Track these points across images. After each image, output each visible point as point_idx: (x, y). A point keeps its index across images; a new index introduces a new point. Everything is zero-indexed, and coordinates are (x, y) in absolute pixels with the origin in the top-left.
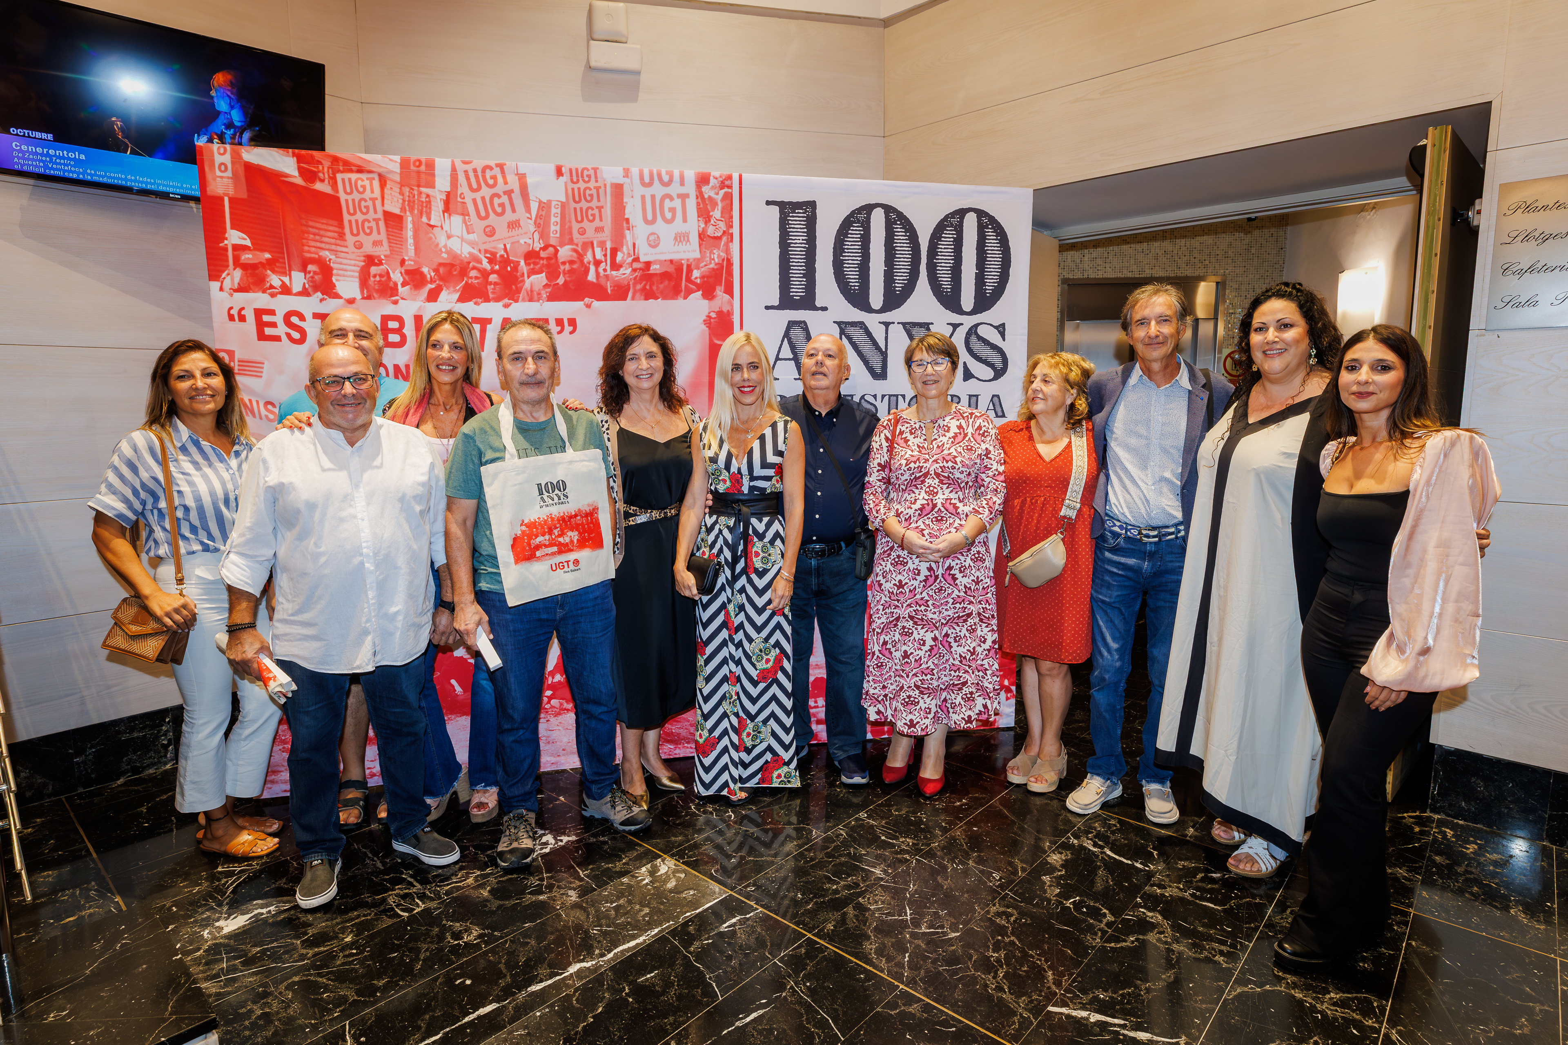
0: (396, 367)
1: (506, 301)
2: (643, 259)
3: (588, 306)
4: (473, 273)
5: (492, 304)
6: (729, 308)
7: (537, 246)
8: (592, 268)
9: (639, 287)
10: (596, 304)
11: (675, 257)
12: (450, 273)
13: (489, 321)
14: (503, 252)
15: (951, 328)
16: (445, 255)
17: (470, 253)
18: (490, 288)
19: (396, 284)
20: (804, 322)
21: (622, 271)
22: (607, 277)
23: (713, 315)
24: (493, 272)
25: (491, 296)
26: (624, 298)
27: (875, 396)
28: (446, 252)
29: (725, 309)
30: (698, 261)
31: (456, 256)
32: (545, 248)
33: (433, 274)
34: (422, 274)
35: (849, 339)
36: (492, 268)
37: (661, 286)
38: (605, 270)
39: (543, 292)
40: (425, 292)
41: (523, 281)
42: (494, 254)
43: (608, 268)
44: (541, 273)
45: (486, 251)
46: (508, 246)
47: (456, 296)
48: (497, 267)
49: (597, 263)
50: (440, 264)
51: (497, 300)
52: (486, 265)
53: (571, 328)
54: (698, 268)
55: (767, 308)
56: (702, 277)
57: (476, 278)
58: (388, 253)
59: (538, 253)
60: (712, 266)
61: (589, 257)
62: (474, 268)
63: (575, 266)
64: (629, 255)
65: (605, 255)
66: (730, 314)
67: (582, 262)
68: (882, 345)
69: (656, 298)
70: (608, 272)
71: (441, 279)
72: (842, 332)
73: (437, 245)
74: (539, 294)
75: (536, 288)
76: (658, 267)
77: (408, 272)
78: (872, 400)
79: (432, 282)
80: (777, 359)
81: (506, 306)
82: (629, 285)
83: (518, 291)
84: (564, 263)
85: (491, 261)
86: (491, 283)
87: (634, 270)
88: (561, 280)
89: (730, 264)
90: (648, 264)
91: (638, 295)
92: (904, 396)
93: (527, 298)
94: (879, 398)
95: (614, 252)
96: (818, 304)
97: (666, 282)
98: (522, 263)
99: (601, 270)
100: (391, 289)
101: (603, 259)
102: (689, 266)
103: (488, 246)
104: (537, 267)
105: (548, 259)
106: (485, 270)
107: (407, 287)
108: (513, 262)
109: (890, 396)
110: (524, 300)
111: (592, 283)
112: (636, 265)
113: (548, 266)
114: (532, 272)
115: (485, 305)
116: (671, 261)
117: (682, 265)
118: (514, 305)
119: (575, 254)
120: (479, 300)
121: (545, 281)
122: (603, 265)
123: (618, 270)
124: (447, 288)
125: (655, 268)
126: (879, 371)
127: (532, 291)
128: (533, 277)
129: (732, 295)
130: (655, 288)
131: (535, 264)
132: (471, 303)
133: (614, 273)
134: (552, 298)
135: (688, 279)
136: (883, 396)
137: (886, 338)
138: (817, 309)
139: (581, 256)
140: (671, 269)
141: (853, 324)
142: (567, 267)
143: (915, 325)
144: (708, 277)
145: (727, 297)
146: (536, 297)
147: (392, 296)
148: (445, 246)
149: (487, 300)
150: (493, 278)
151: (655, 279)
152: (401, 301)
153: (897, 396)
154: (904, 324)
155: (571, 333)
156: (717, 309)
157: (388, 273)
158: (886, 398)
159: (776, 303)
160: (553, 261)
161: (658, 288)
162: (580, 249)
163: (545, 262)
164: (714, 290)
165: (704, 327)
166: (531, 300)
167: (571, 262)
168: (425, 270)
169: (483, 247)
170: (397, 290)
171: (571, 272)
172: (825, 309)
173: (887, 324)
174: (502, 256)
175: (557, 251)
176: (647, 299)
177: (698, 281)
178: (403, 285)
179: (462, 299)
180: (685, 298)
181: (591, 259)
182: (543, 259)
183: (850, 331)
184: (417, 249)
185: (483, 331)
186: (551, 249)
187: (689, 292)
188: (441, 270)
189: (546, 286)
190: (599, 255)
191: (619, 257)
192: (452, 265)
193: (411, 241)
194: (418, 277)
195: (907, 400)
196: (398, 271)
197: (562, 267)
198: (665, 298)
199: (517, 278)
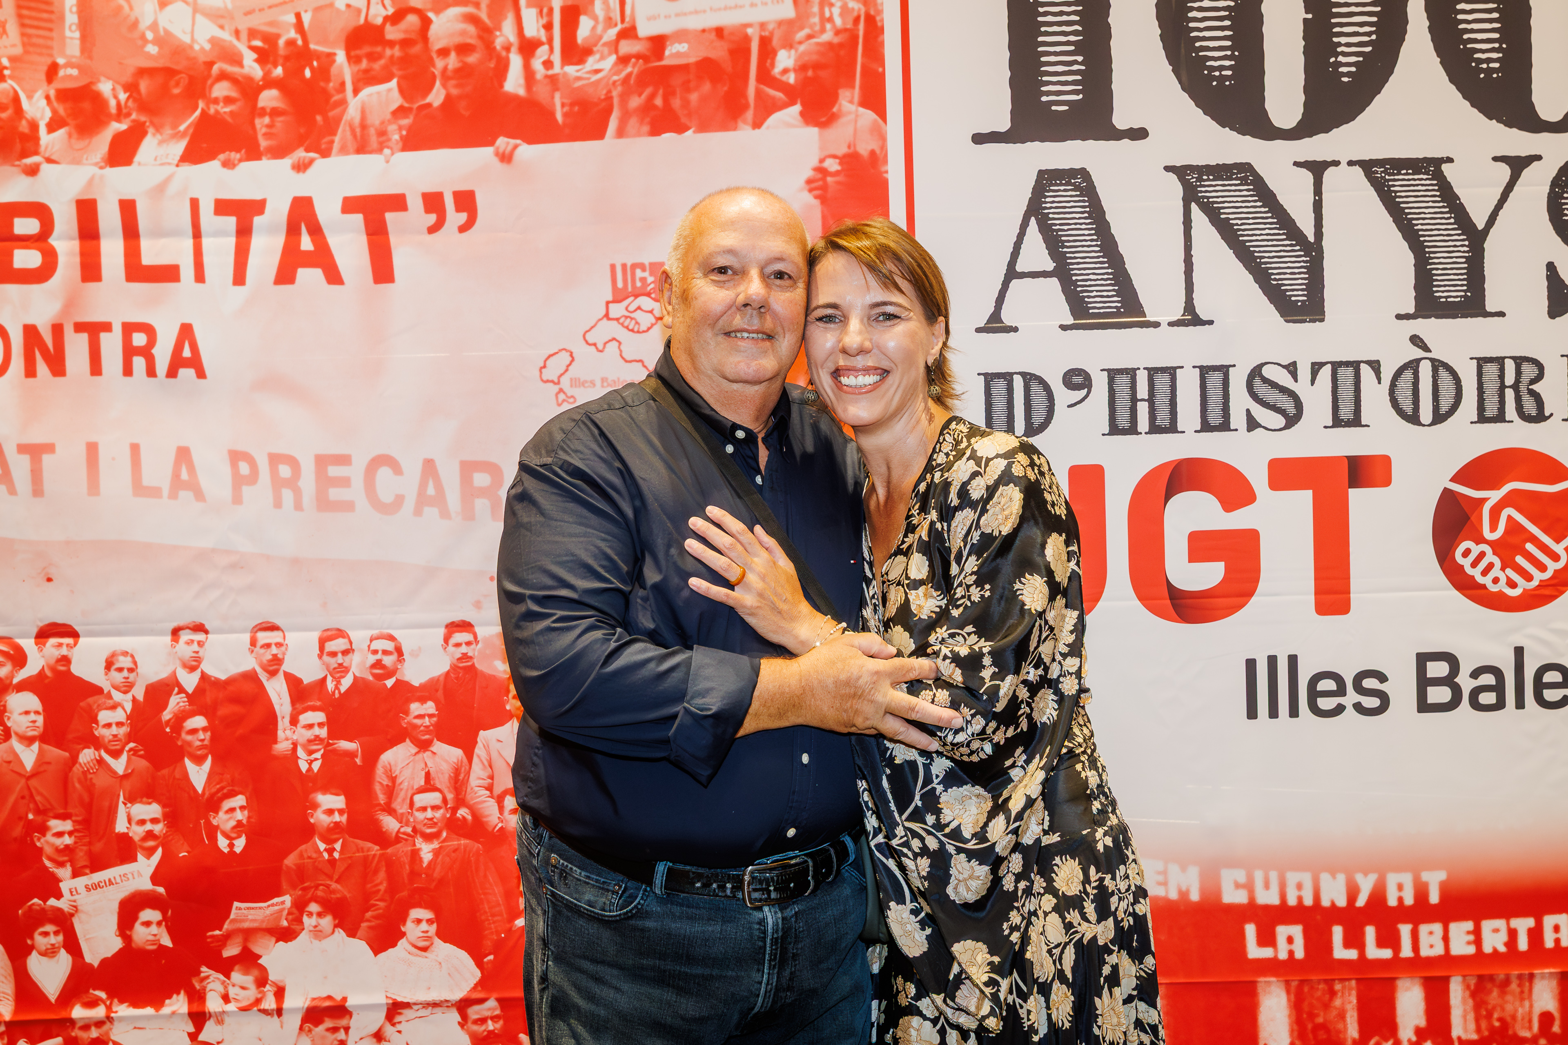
0: (31, 332)
1: (301, 154)
2: (645, 29)
3: (506, 158)
4: (221, 90)
5: (265, 165)
6: (874, 145)
7: (378, 14)
8: (516, 61)
9: (635, 102)
10: (526, 152)
11: (728, 19)
12: (165, 89)
13: (258, 207)
14: (292, 34)
15: (1505, 171)
16: (152, 49)
17: (213, 41)
18: (261, 123)
19: (34, 126)
20: (1084, 173)
21: (591, 63)
22: (553, 80)
23: (832, 165)
24: (269, 83)
25: (263, 143)
26: (598, 133)
27: (1292, 369)
28: (158, 41)
29: (864, 149)
30: (789, 26)
31: (179, 50)
32: (396, 18)
33: (123, 96)
34: (98, 100)
35: (1212, 213)
36: (267, 74)
37: (694, 97)
38: (548, 64)
39: (392, 128)
40: (103, 141)
41: (343, 103)
42: (270, 39)
43: (557, 58)
44: (388, 79)
45: (253, 33)
46: (306, 18)
47: (179, 147)
48: (279, 71)
49: (528, 47)
50: (142, 72)
51: (278, 152)
52: (251, 67)
53: (463, 217)
54: (789, 45)
55: (979, 139)
56: (801, 68)
57: (228, 100)
58: (18, 50)
59: (380, 29)
60: (828, 36)
61: (507, 32)
62: (223, 76)
63: (472, 59)
64: (609, 22)
65: (548, 27)
66: (877, 159)
67: (489, 46)
68: (1306, 225)
69: (680, 129)
70: (557, 69)
71: (144, 107)
72: (1190, 195)
73: (135, 24)
74: (382, 133)
75: (375, 120)
76: (683, 47)
77: (64, 95)
78: (1283, 378)
79: (120, 115)
80: (1012, 274)
81: (301, 167)
82: (609, 98)
83: (331, 128)
84: (444, 52)
85: (264, 57)
86: (263, 112)
87: (624, 60)
88: (436, 97)
89: (874, 28)
90: (658, 43)
91: (633, 122)
92: (1375, 365)
93: (351, 145)
94: (1304, 372)
95: (571, 16)
96: (1120, 121)
97: (707, 87)
98: (341, 57)
99: (537, 64)
100: (24, 138)
101: (543, 35)
102: (765, 42)
103: (257, 22)
104: (377, 66)
105: (405, 43)
106: (249, 79)
107: (61, 133)
108: (318, 55)
109: (1336, 366)
110: (344, 151)
111: (514, 98)
112: (627, 47)
113: (405, 61)
114: (365, 79)
115: (248, 167)
116: (719, 32)
117: (747, 39)
118: (320, 164)
119: (471, 29)
120: (235, 156)
121: (397, 101)
122: (542, 52)
123: (581, 61)
124: (158, 129)
125: (676, 52)
126: (1299, 296)
127: (364, 126)
128: (368, 92)
129: (880, 110)
130: (676, 103)
131: (372, 57)
132: (214, 165)
133: (571, 70)
134: (412, 143)
135: (765, 76)
136: (1316, 368)
137: (1318, 207)
138: (1117, 135)
139: (486, 33)
140: (719, 52)
141: (1221, 171)
142: (453, 61)
143: (1398, 165)
144: (817, 66)
145: (868, 116)
146: (374, 140)
147: (25, 154)
148: (154, 27)
149: (254, 153)
150: (269, 98)
151: (677, 81)
152: (45, 168)
153: (1356, 365)
154: (1367, 166)
155: (463, 229)
156: (842, 150)
157: (16, 100)
158: (1325, 373)
159: (1004, 124)
160: (417, 49)
161: (686, 103)
162: (484, 15)
163: (397, 52)
164: (833, 99)
165: (808, 199)
166: (362, 149)
167: (463, 49)
168: (105, 87)
169: (244, 24)
170: (36, 139)
171: (463, 73)
172: (1139, 134)
173: (1317, 169)
174: (291, 43)
175: (426, 23)
176: (656, 131)
177: (791, 78)
178: (52, 127)
179: (191, 156)
180: (757, 124)
181: (513, 38)
182: (391, 44)
183: (1213, 189)
184: (84, 38)
185: (244, 232)
186: (412, 19)
187: (766, 109)
188: (144, 86)
189: (399, 112)
190: (532, 27)
191: (585, 29)
192: (169, 72)
193: (71, 18)
194: (86, 105)
195: (1387, 375)
196: (39, 95)
197: (440, 63)
198: (704, 127)
199: (326, 95)
